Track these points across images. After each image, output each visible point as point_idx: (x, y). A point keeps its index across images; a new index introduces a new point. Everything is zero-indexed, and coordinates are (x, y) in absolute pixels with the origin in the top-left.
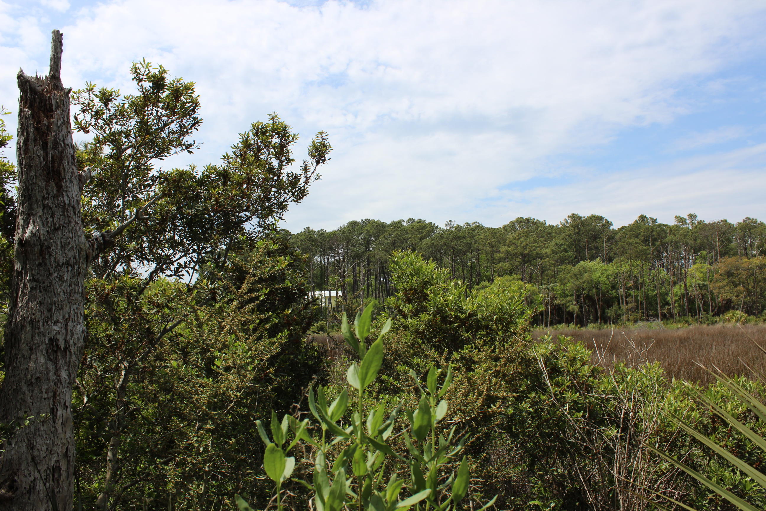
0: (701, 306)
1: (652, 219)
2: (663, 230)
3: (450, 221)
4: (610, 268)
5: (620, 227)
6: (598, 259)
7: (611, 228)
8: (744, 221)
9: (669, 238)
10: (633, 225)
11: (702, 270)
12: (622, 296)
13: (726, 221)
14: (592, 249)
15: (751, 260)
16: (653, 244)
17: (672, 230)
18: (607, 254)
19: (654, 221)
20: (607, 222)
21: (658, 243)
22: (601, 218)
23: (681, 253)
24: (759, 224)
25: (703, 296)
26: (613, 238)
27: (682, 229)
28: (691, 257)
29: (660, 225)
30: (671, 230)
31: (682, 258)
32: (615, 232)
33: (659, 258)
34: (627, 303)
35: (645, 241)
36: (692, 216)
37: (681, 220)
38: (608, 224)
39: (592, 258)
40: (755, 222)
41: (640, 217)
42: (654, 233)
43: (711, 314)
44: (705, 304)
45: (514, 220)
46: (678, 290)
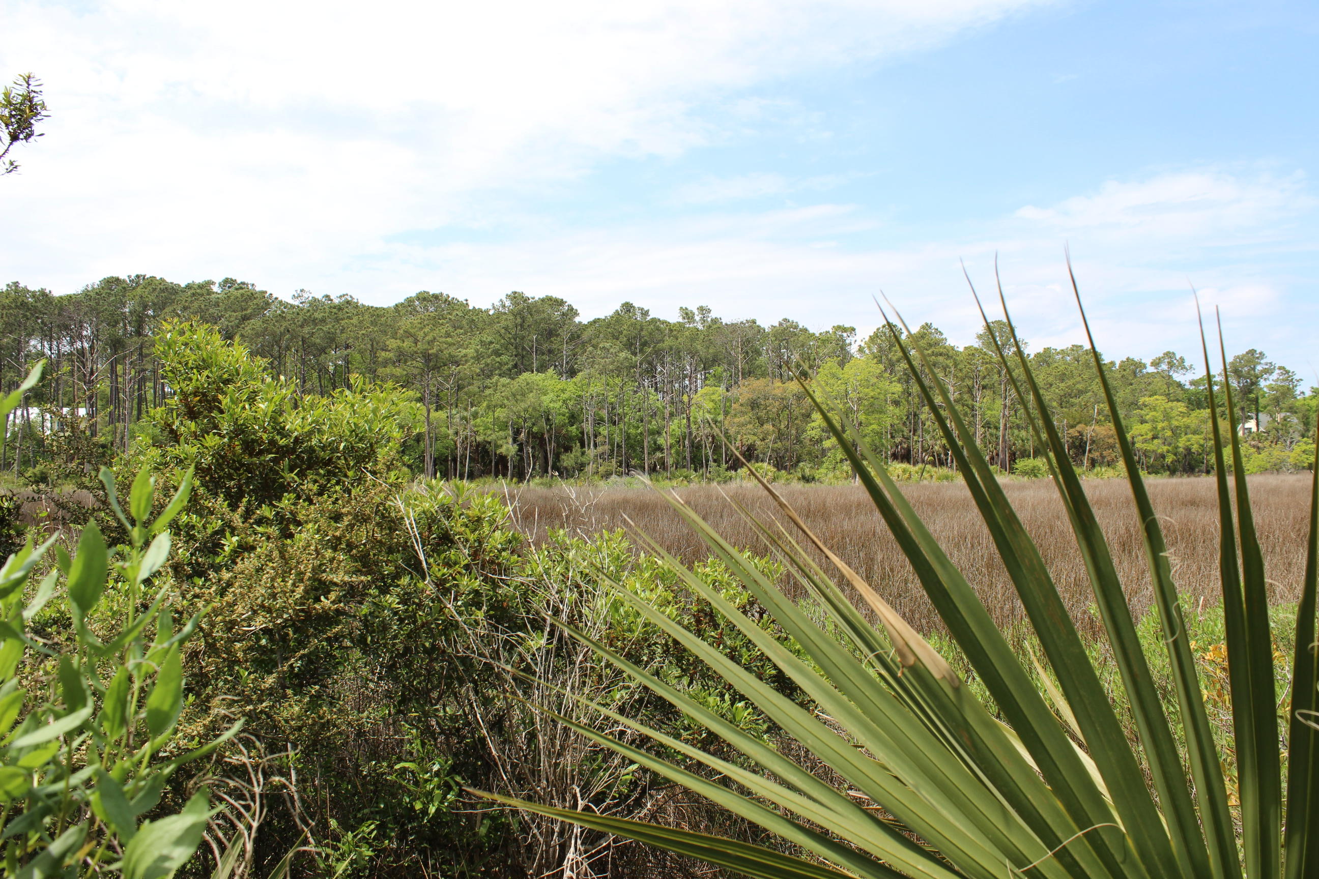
0: (710, 454)
1: (642, 309)
2: (658, 329)
3: (302, 291)
4: (570, 386)
5: (591, 319)
6: (551, 371)
7: (577, 320)
8: (780, 324)
9: (668, 342)
10: (612, 317)
11: (713, 397)
12: (588, 435)
13: (754, 322)
14: (543, 354)
15: (786, 385)
16: (641, 351)
17: (673, 330)
18: (567, 363)
19: (645, 313)
20: (571, 309)
21: (649, 350)
22: (561, 303)
23: (684, 369)
24: (801, 330)
25: (713, 437)
26: (578, 337)
27: (688, 328)
28: (699, 376)
29: (654, 321)
30: (671, 330)
31: (685, 377)
32: (583, 328)
33: (651, 372)
34: (595, 445)
35: (629, 345)
36: (703, 310)
37: (687, 314)
38: (573, 312)
39: (542, 369)
40: (796, 327)
41: (623, 305)
42: (643, 333)
43: (724, 466)
44: (717, 449)
45: (414, 295)
46: (676, 426)
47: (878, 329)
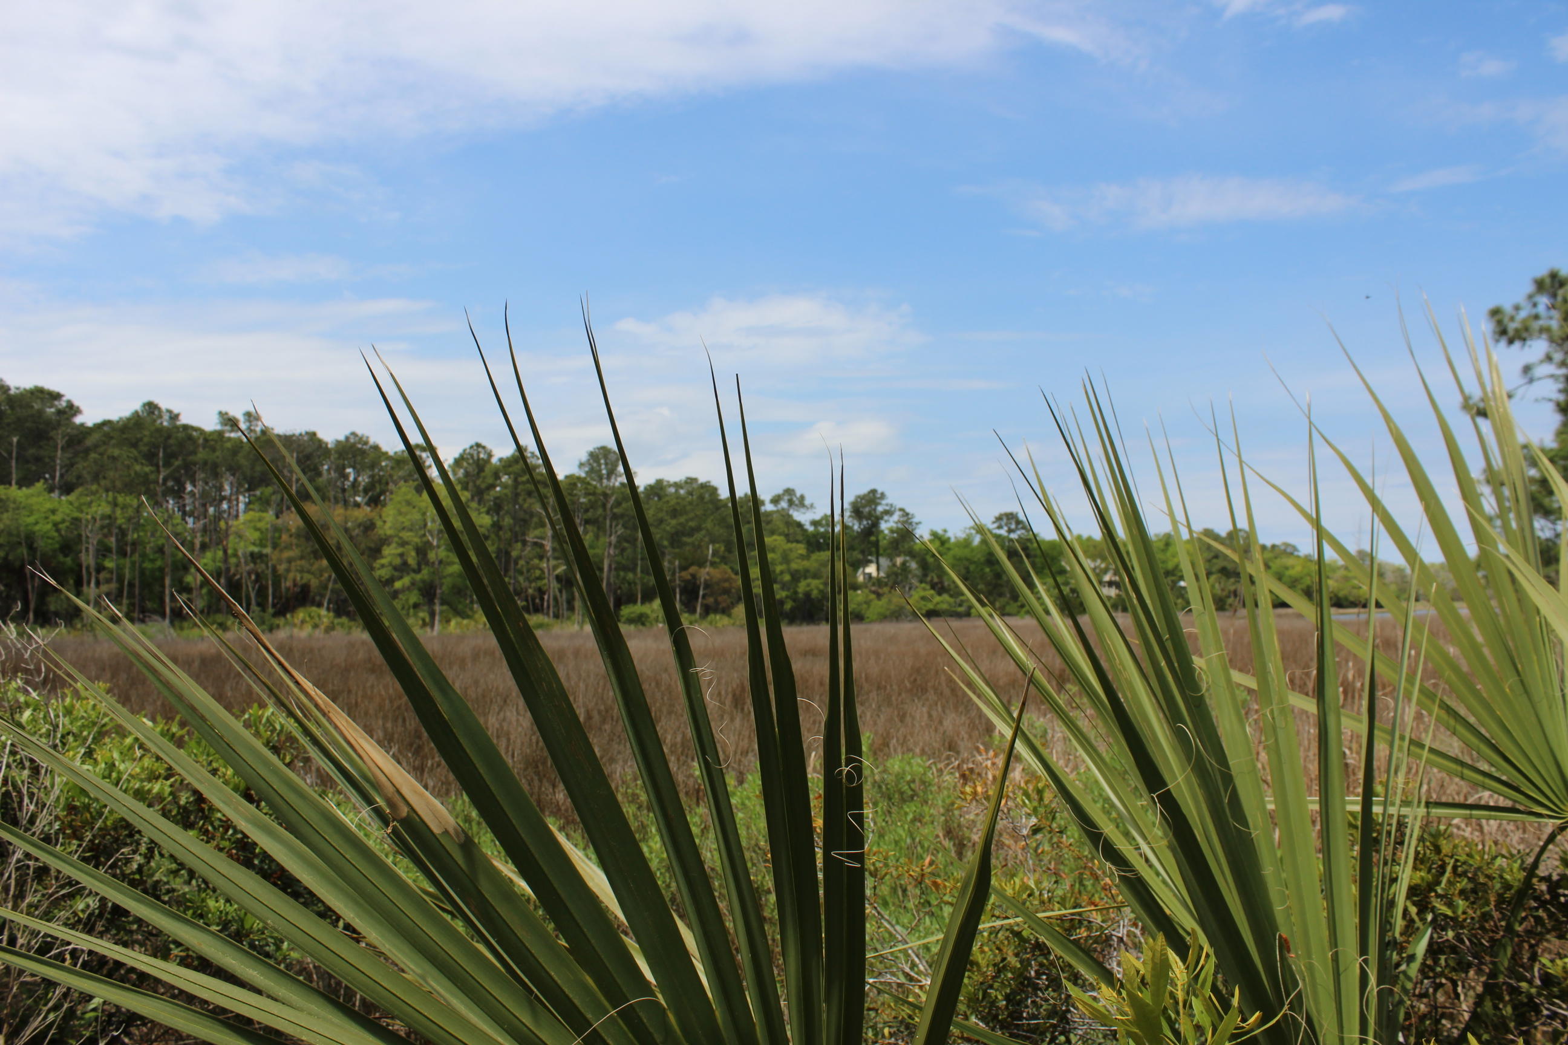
0: (253, 595)
1: (170, 412)
2: (190, 438)
4: (63, 506)
5: (99, 420)
6: (40, 485)
7: (78, 420)
8: (347, 438)
9: (202, 455)
10: (129, 419)
11: (260, 525)
12: (88, 568)
13: (314, 434)
14: (27, 462)
15: (349, 512)
16: (167, 464)
17: (212, 440)
18: (62, 476)
19: (174, 417)
20: (71, 406)
21: (177, 463)
22: (57, 396)
23: (221, 488)
24: (371, 447)
25: (258, 575)
26: (80, 442)
27: (229, 439)
28: (241, 498)
29: (186, 427)
30: (206, 440)
31: (223, 498)
32: (85, 431)
33: (178, 493)
34: (98, 584)
35: (150, 457)
36: (252, 417)
37: (231, 422)
38: (72, 410)
39: (25, 481)
40: (366, 443)
41: (144, 405)
42: (172, 441)
43: (271, 610)
44: (262, 592)
46: (207, 562)
47: (465, 450)
